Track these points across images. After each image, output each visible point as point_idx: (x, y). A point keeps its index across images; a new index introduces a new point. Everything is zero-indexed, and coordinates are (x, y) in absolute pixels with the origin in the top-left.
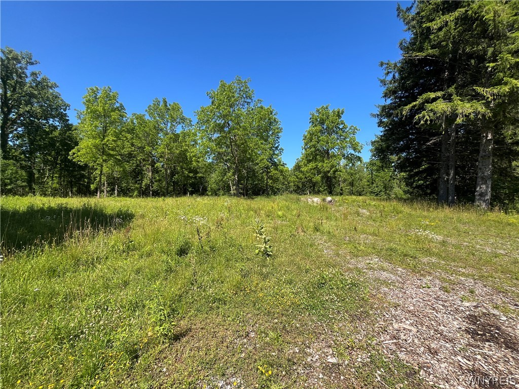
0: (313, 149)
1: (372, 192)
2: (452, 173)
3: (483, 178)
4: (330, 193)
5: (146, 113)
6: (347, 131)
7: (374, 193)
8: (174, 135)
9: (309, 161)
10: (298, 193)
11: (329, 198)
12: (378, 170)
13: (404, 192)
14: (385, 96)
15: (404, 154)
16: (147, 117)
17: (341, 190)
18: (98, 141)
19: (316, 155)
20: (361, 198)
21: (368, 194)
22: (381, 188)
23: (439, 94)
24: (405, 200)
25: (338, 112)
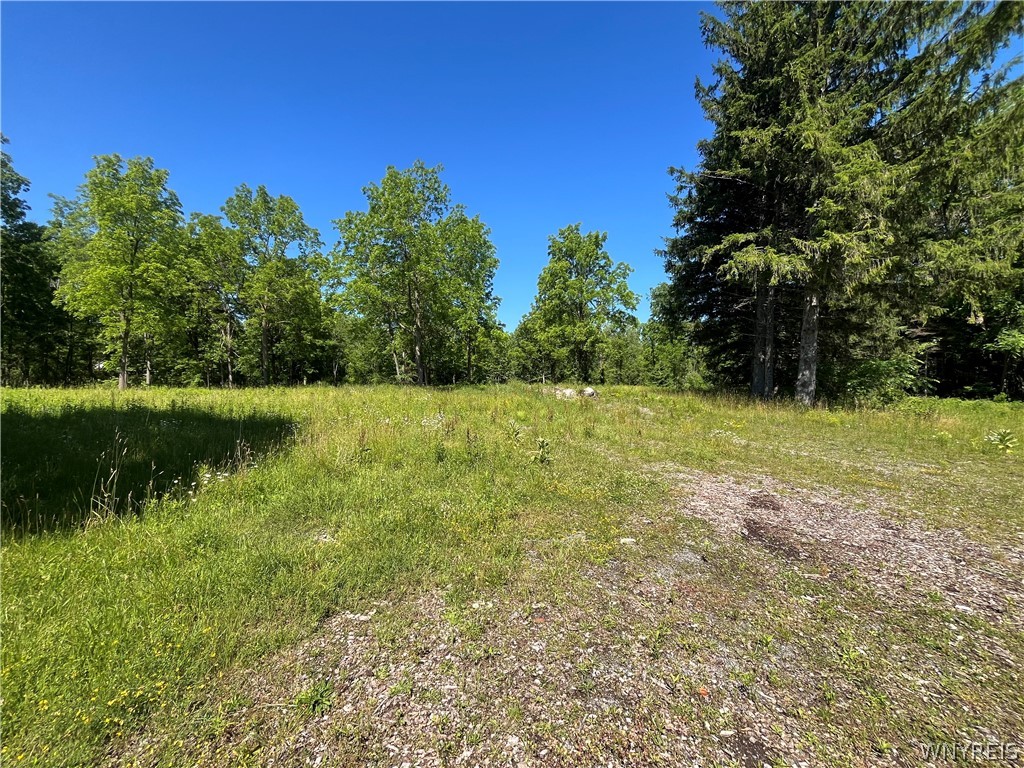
0: (556, 302)
1: (652, 379)
2: (769, 350)
3: (805, 361)
4: (586, 379)
5: (222, 214)
6: (614, 272)
7: (657, 380)
8: (286, 262)
9: (549, 322)
10: (525, 379)
11: (589, 390)
12: (662, 341)
13: (704, 378)
14: (676, 225)
15: (704, 318)
16: (225, 223)
17: (603, 374)
18: (122, 270)
19: (562, 312)
20: (637, 388)
21: (647, 383)
22: (668, 371)
23: (751, 236)
24: (705, 392)
25: (597, 237)
